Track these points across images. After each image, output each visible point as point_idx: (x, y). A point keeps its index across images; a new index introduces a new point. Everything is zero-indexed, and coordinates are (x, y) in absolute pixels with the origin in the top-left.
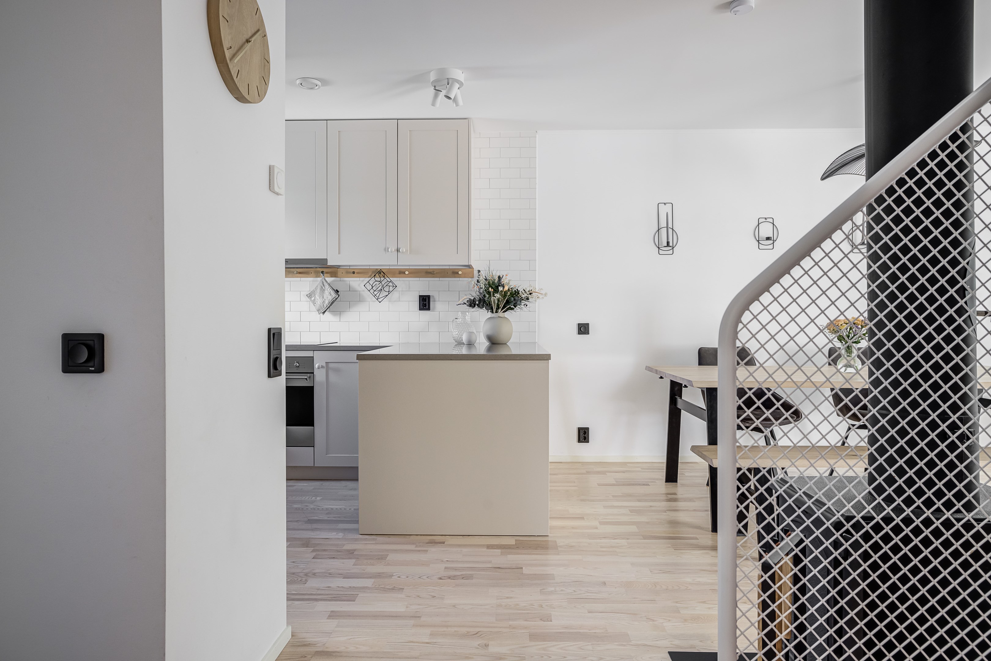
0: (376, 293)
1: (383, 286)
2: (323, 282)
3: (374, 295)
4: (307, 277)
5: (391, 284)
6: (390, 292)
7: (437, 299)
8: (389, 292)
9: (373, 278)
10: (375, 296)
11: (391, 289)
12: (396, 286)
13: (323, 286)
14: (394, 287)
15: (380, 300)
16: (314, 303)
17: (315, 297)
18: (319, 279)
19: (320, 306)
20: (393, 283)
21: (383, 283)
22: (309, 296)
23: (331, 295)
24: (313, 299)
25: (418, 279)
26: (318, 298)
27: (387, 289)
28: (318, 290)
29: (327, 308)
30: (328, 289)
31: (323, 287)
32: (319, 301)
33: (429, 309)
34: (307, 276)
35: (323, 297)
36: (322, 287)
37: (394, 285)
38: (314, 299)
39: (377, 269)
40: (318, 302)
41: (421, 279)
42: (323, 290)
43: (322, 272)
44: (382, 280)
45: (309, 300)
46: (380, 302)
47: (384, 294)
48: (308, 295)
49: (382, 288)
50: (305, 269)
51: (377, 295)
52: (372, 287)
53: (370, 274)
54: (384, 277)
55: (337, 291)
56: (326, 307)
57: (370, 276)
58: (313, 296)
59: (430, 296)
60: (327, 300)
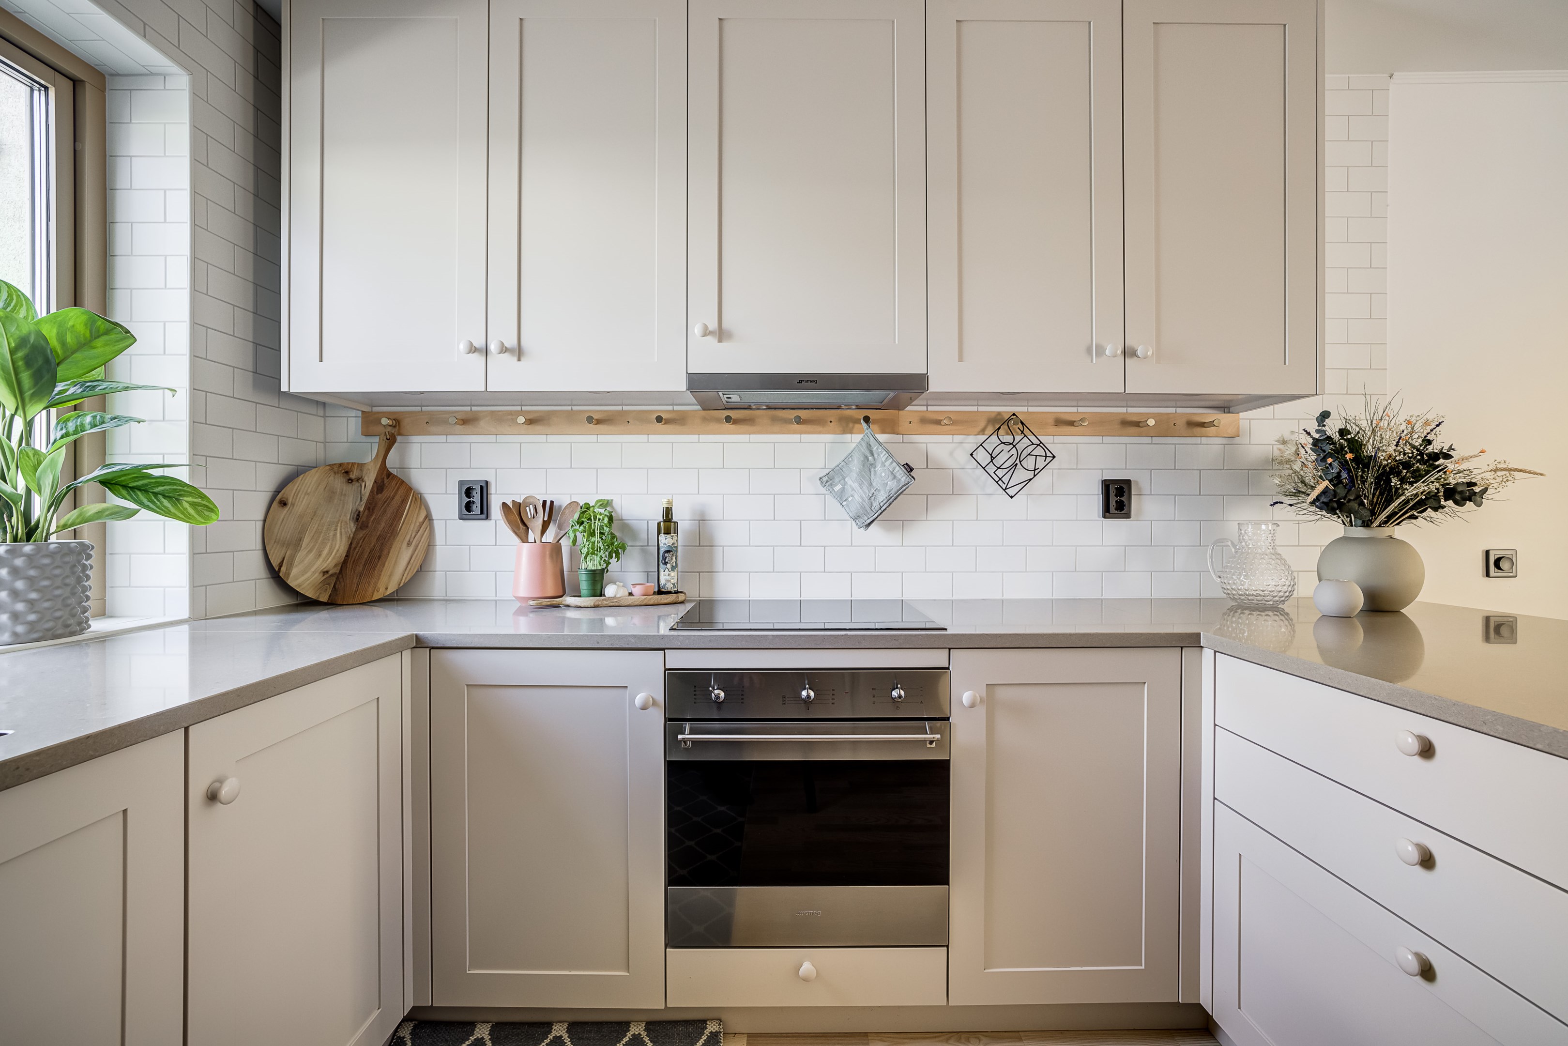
0: (1000, 473)
1: (1019, 456)
2: (869, 446)
3: (997, 479)
4: (820, 433)
5: (1039, 451)
6: (1037, 472)
7: (1146, 490)
8: (1035, 470)
9: (994, 437)
10: (1000, 482)
11: (1041, 463)
12: (1054, 457)
13: (869, 455)
14: (1049, 459)
15: (1011, 492)
16: (841, 498)
17: (846, 483)
18: (857, 438)
19: (863, 507)
20: (1045, 448)
21: (1020, 447)
22: (828, 480)
23: (895, 477)
24: (838, 488)
25: (1099, 439)
26: (855, 485)
27: (1029, 463)
28: (856, 465)
29: (880, 511)
30: (887, 463)
31: (870, 458)
32: (857, 494)
33: (1128, 516)
34: (819, 428)
35: (871, 484)
36: (866, 458)
37: (1049, 454)
38: (843, 490)
39: (999, 413)
40: (856, 496)
41: (1107, 439)
42: (868, 465)
43: (867, 419)
44: (1016, 442)
45: (823, 490)
46: (1012, 497)
47: (1021, 475)
48: (825, 479)
49: (1018, 461)
50: (814, 411)
51: (1006, 479)
52: (992, 458)
53: (982, 424)
54: (1022, 432)
55: (909, 469)
56: (877, 508)
57: (982, 432)
58: (837, 480)
59: (1129, 481)
60: (882, 492)
